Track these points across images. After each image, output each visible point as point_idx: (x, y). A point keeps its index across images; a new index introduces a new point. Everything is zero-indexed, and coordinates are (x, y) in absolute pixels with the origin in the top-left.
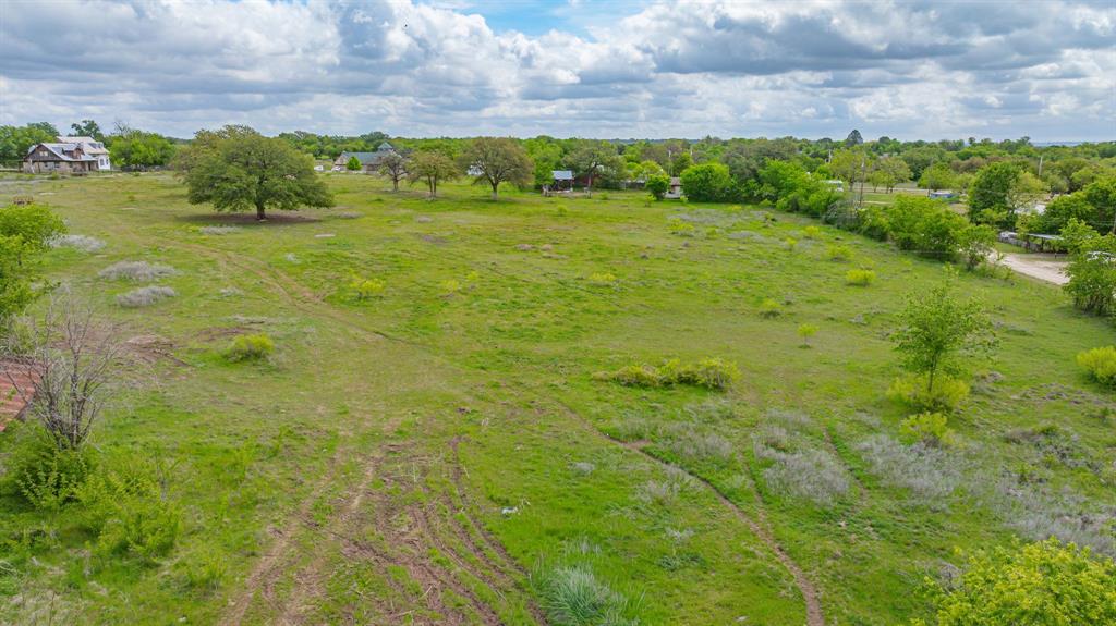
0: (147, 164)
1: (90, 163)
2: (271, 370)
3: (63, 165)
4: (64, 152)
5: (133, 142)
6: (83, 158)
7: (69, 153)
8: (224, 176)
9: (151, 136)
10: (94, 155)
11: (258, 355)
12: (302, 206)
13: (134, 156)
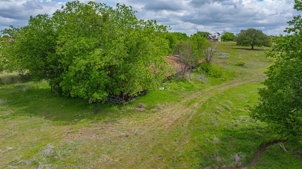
0: (229, 40)
1: (217, 39)
2: (244, 67)
3: (211, 40)
4: (212, 37)
5: (227, 35)
6: (216, 38)
7: (213, 37)
8: (245, 38)
9: (231, 33)
10: (218, 38)
11: (242, 65)
12: (263, 46)
13: (226, 38)
